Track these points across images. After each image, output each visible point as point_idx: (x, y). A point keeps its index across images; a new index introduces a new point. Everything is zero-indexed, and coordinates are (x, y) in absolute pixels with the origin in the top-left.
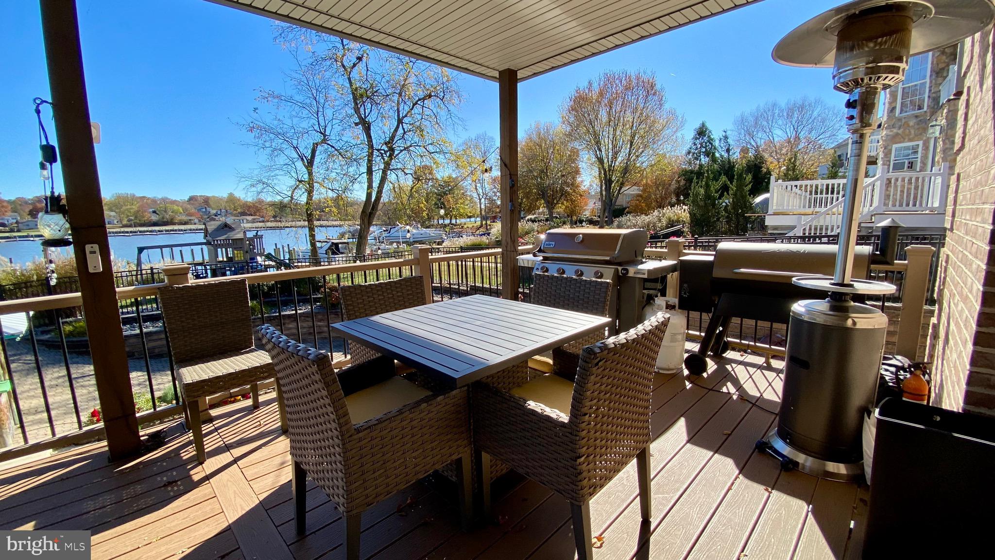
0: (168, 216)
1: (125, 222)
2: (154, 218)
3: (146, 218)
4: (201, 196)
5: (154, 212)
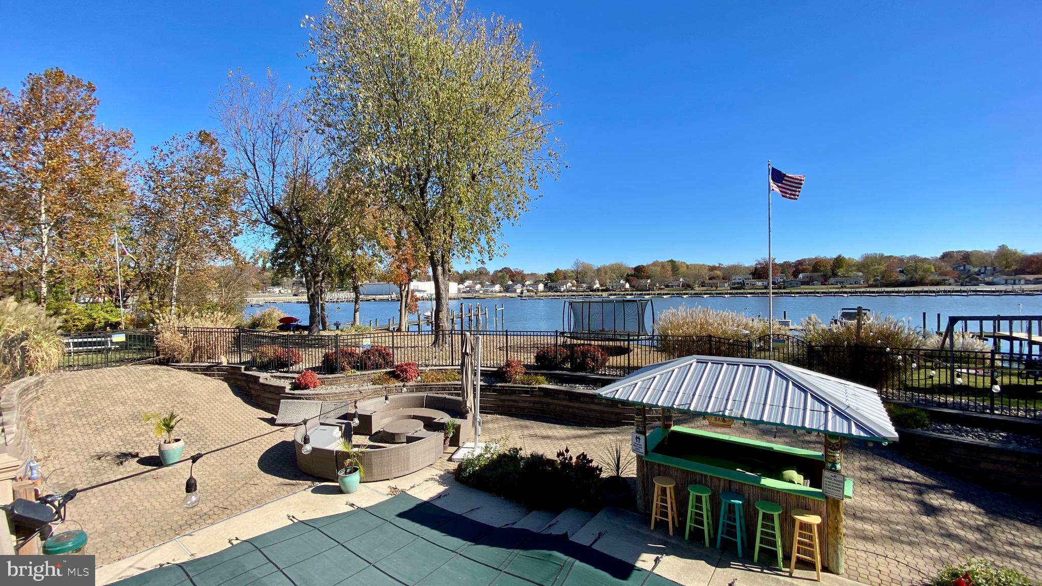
0: (917, 276)
1: (871, 282)
2: (902, 278)
3: (892, 278)
4: (957, 252)
5: (901, 272)
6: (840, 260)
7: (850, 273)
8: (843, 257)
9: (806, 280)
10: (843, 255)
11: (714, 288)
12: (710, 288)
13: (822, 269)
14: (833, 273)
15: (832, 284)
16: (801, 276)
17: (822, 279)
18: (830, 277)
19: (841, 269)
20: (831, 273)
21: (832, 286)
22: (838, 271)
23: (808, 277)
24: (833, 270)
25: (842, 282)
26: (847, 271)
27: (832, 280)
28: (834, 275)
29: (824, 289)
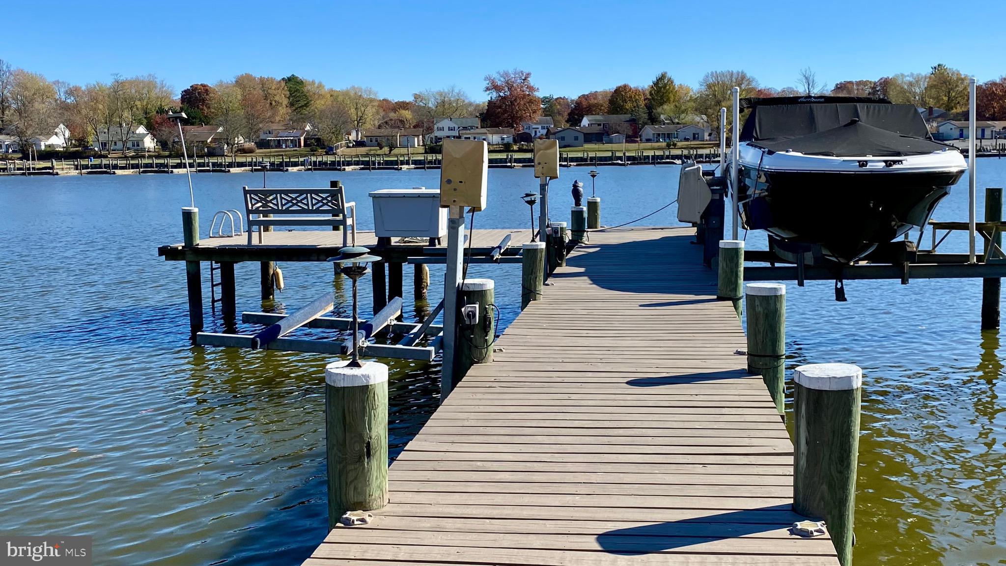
6: (665, 85)
7: (682, 116)
8: (669, 79)
9: (596, 129)
10: (669, 75)
11: (386, 150)
12: (375, 150)
13: (629, 106)
14: (650, 114)
15: (648, 140)
16: (585, 122)
17: (628, 130)
18: (645, 124)
19: (665, 107)
20: (646, 116)
21: (649, 145)
22: (659, 110)
23: (599, 125)
24: (650, 108)
25: (669, 136)
26: (679, 111)
27: (649, 131)
28: (653, 119)
29: (632, 150)
